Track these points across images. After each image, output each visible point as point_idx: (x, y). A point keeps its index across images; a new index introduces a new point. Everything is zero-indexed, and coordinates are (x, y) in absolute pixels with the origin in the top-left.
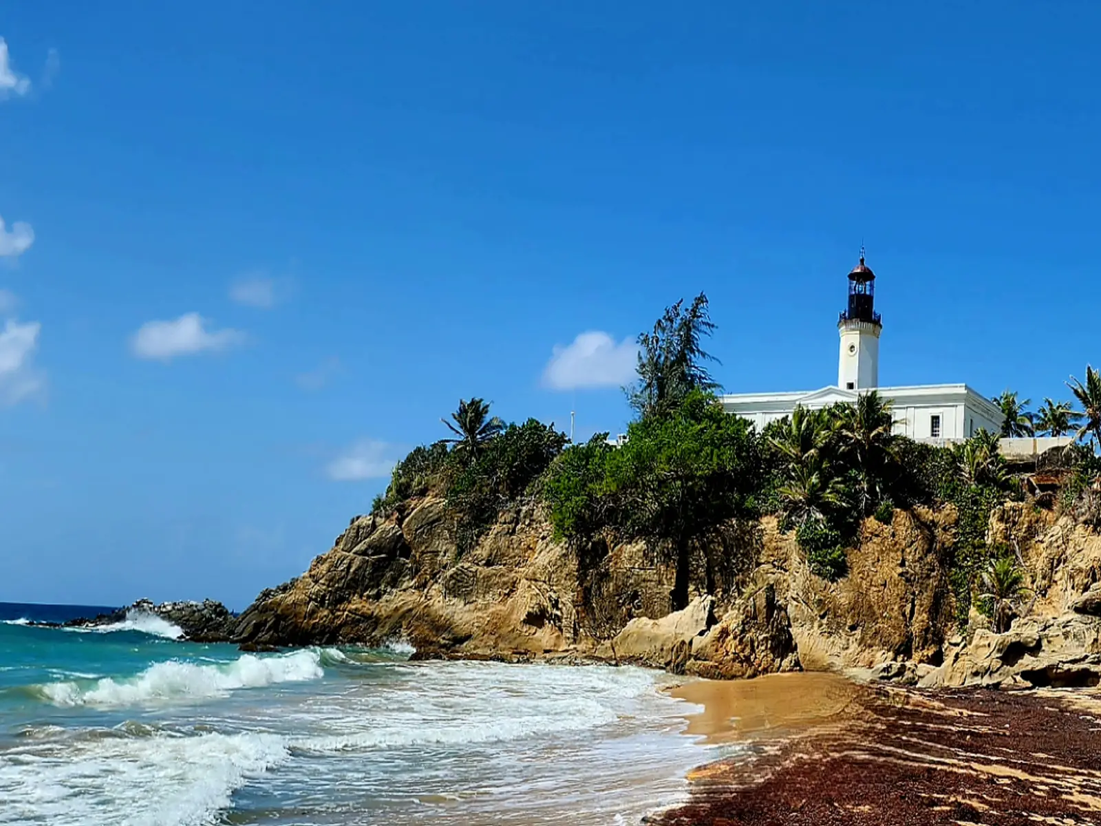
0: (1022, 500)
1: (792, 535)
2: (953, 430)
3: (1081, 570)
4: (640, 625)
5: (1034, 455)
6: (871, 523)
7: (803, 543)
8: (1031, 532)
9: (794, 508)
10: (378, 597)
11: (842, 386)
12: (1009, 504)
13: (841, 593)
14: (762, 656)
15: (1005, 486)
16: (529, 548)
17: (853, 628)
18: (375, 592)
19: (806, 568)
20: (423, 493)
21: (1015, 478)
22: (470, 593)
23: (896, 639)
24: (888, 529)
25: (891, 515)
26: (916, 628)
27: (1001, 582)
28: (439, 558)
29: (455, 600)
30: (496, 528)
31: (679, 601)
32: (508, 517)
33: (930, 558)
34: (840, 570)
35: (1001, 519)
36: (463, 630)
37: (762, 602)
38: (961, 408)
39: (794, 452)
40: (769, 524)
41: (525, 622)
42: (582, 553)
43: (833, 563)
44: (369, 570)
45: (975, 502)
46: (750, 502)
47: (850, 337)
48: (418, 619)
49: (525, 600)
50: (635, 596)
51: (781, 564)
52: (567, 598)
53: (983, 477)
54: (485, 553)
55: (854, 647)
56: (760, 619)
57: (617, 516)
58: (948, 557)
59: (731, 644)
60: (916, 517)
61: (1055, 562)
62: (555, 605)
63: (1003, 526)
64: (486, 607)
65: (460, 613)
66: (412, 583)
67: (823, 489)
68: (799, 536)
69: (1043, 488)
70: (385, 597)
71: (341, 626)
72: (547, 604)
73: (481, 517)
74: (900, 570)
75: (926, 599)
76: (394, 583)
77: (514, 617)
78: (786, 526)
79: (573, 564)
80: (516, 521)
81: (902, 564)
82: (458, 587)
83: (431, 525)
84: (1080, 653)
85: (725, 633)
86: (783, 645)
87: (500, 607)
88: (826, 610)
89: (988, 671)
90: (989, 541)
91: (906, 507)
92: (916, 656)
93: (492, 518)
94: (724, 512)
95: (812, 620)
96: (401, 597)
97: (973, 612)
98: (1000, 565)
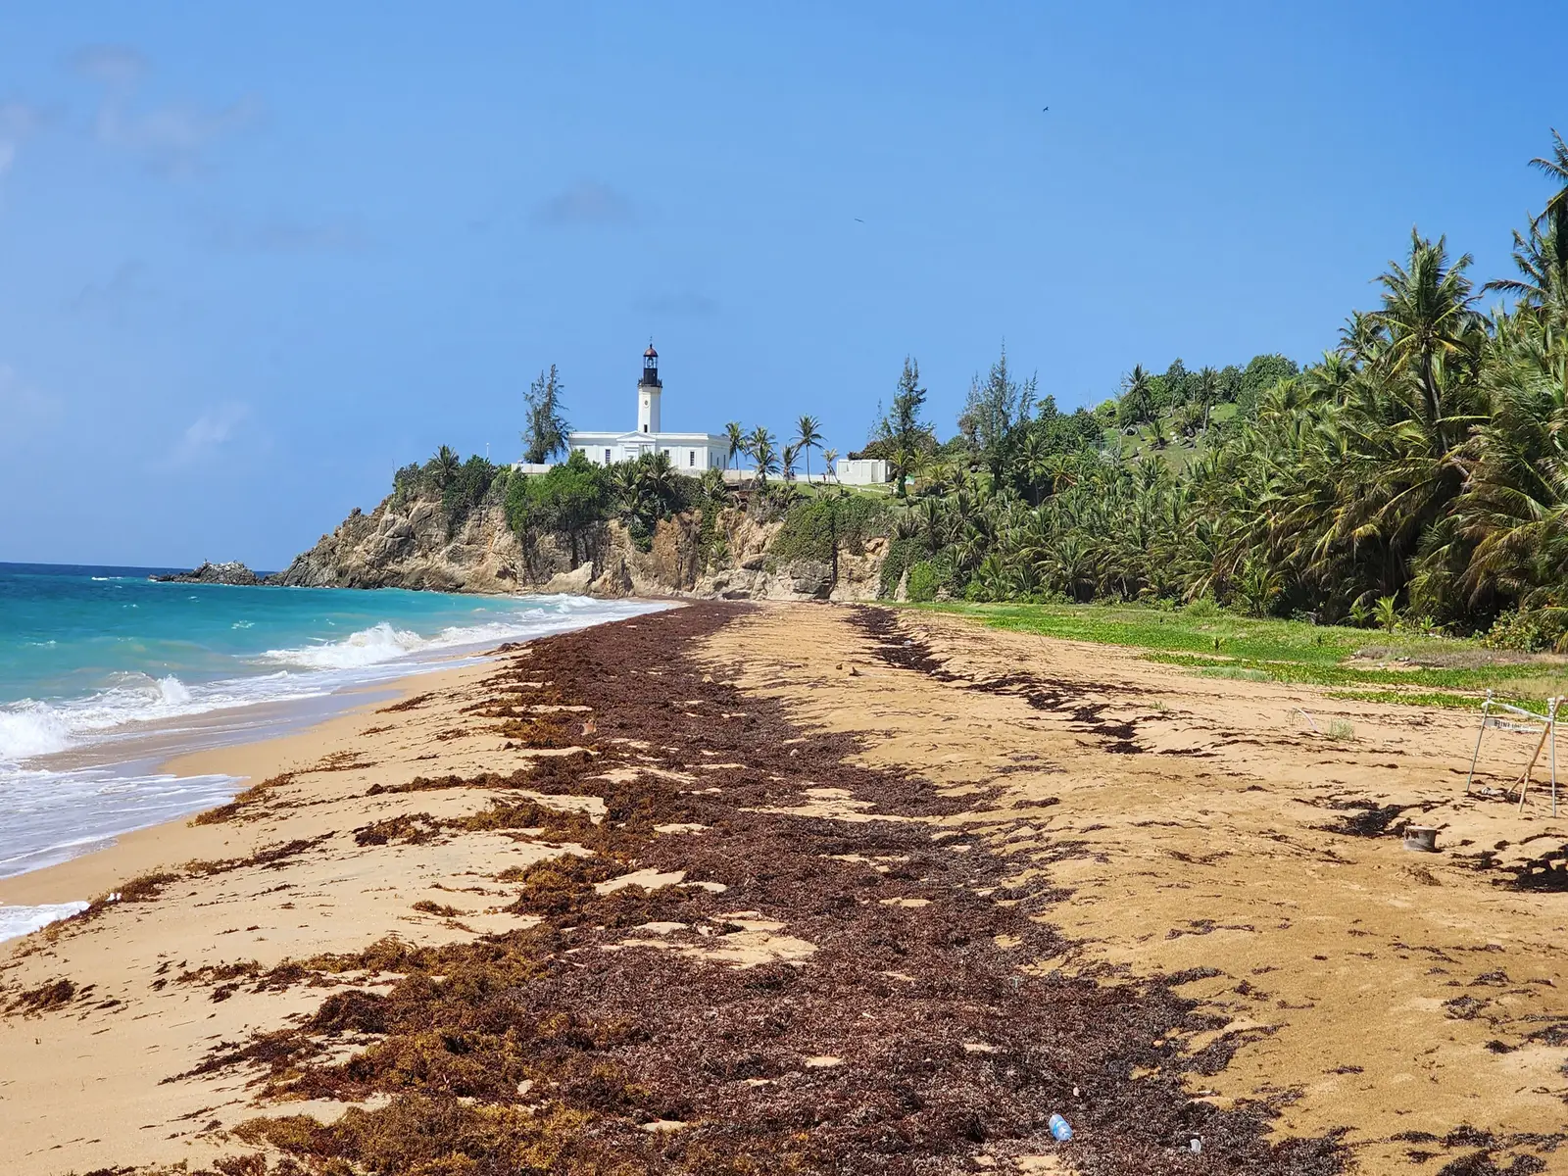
0: (732, 507)
1: (626, 530)
2: (702, 465)
3: (754, 546)
4: (557, 577)
5: (741, 480)
6: (662, 522)
7: (632, 535)
8: (737, 524)
9: (625, 515)
10: (402, 562)
11: (641, 429)
12: (726, 509)
13: (649, 560)
14: (621, 590)
15: (724, 500)
16: (489, 535)
17: (655, 576)
18: (399, 559)
19: (633, 548)
20: (415, 499)
21: (729, 495)
22: (461, 560)
23: (675, 581)
24: (670, 526)
25: (671, 518)
26: (683, 575)
27: (719, 553)
28: (433, 539)
29: (453, 564)
30: (470, 523)
31: (574, 565)
32: (477, 517)
33: (689, 540)
34: (648, 548)
35: (722, 518)
36: (461, 581)
37: (620, 566)
38: (706, 448)
39: (625, 485)
40: (614, 524)
41: (497, 576)
42: (524, 540)
43: (646, 545)
44: (396, 546)
45: (710, 509)
46: (603, 512)
47: (644, 397)
48: (434, 575)
49: (494, 564)
50: (553, 562)
51: (621, 545)
52: (519, 564)
53: (715, 495)
54: (466, 538)
55: (656, 586)
56: (619, 574)
57: (539, 520)
58: (698, 539)
59: (609, 586)
60: (681, 519)
61: (745, 541)
62: (513, 567)
63: (723, 521)
64: (470, 568)
65: (458, 571)
66: (419, 554)
67: (640, 506)
68: (630, 530)
69: (743, 500)
70: (405, 562)
71: (384, 579)
72: (509, 566)
73: (458, 518)
74: (675, 547)
75: (687, 561)
76: (410, 554)
77: (489, 573)
78: (622, 526)
79: (520, 547)
80: (480, 519)
81: (677, 544)
82: (454, 556)
83: (425, 518)
84: (743, 585)
85: (605, 580)
86: (629, 585)
87: (478, 568)
88: (644, 568)
89: (709, 594)
90: (716, 530)
91: (678, 513)
92: (683, 589)
93: (466, 518)
94: (591, 518)
95: (638, 573)
96: (414, 563)
97: (708, 567)
98: (720, 544)
